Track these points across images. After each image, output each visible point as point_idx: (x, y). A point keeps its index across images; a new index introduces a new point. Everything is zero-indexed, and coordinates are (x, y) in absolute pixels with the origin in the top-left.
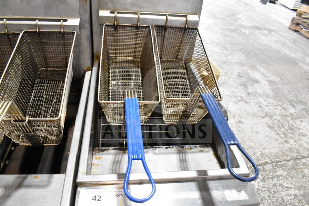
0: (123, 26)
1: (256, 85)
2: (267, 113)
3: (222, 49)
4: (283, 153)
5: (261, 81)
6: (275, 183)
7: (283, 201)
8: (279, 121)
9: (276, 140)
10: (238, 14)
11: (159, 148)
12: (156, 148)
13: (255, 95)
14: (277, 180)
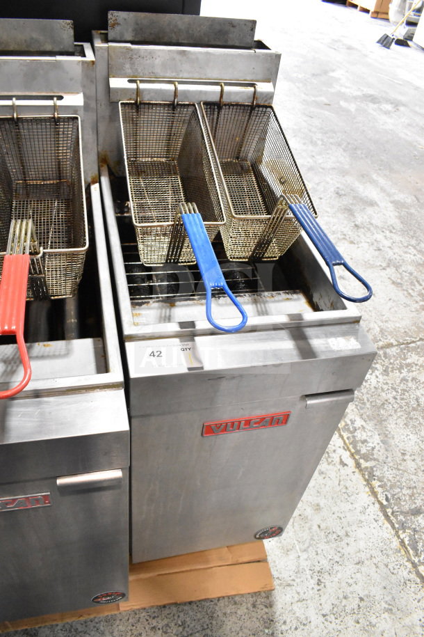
0: (149, 104)
1: (370, 210)
2: (390, 260)
3: (304, 144)
4: (419, 328)
5: (379, 203)
6: (404, 377)
7: (419, 405)
8: (411, 274)
9: (407, 306)
10: (333, 71)
11: (224, 297)
12: (219, 298)
13: (369, 230)
14: (409, 371)
